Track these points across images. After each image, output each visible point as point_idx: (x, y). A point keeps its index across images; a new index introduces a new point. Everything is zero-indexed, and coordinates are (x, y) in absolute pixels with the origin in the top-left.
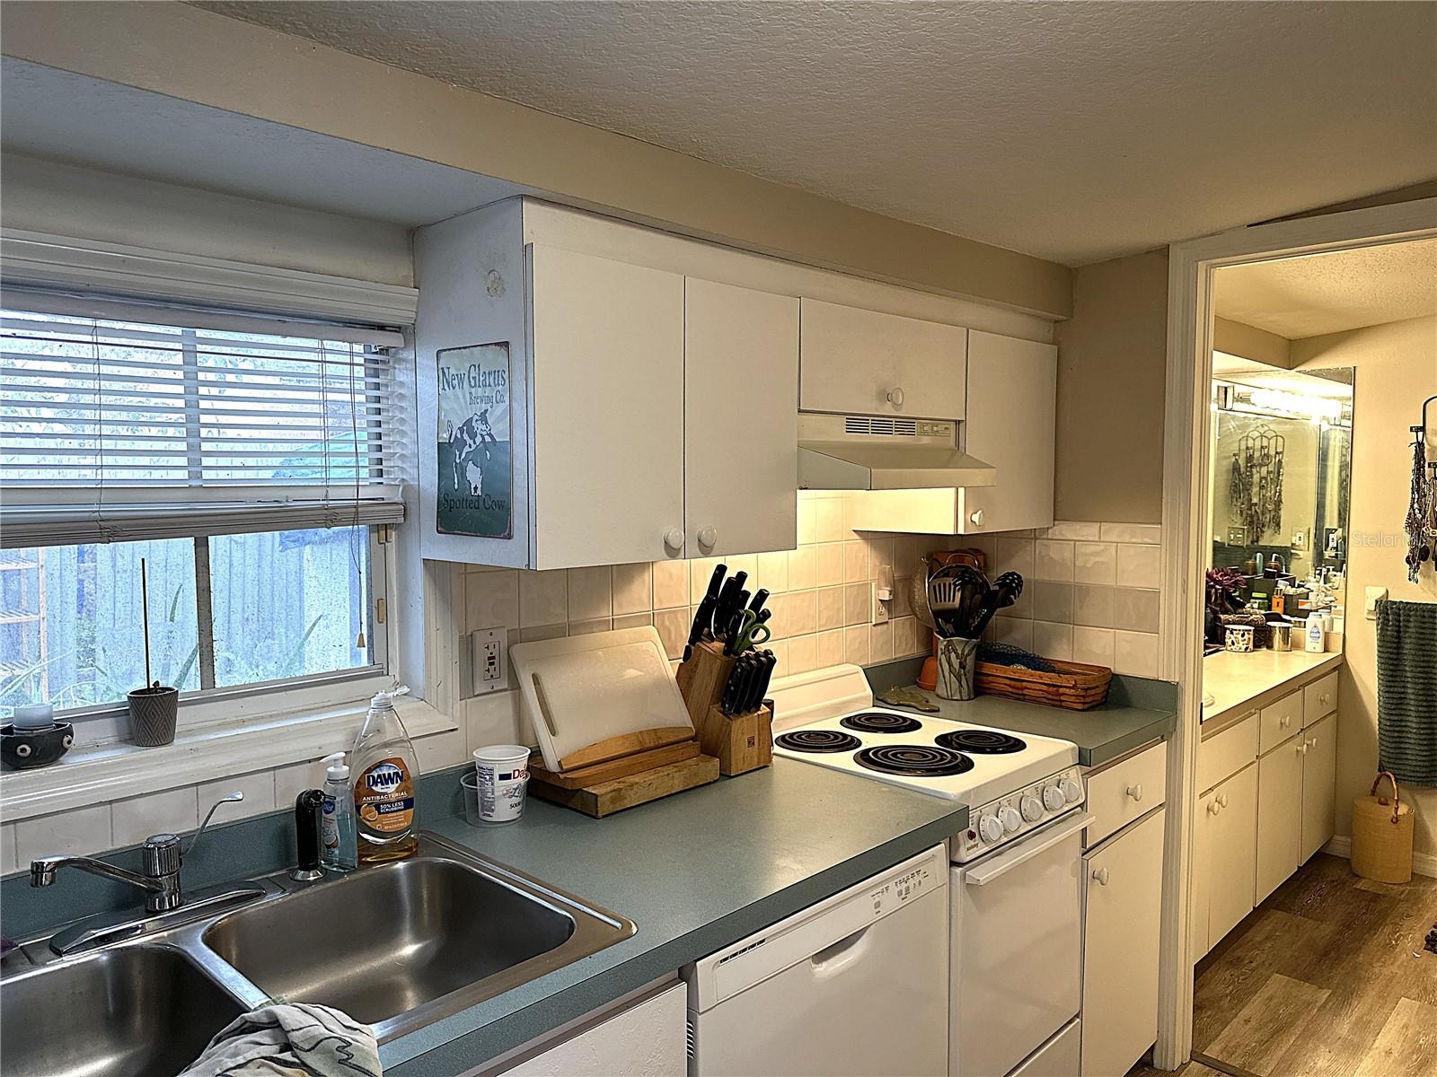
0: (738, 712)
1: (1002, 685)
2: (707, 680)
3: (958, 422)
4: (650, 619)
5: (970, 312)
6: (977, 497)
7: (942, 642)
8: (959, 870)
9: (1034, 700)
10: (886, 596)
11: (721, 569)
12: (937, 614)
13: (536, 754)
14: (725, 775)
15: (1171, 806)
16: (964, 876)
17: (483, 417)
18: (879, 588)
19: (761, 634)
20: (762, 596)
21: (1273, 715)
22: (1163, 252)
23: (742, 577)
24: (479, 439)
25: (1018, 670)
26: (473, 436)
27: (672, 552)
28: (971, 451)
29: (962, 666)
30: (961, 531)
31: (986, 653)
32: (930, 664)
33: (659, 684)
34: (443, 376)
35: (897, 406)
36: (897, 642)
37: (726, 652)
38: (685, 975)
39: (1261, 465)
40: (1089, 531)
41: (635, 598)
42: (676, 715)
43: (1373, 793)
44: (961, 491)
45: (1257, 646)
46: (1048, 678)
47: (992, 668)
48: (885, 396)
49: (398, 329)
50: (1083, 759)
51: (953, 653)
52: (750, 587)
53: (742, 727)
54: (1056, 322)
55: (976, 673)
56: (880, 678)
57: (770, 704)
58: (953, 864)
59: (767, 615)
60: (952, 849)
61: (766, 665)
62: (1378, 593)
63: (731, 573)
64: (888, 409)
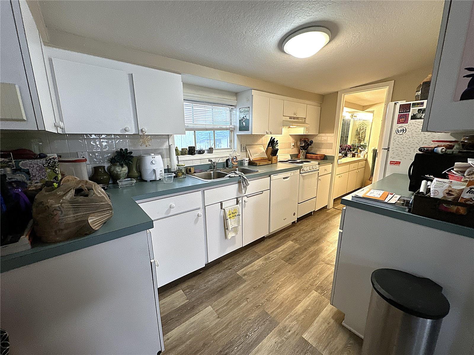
0: (273, 156)
1: (309, 157)
2: (270, 152)
3: (305, 118)
4: (262, 145)
5: (307, 102)
6: (307, 129)
7: (301, 151)
8: (301, 174)
9: (314, 159)
10: (293, 144)
11: (272, 137)
12: (301, 147)
13: (249, 159)
14: (272, 164)
15: (332, 173)
16: (301, 175)
17: (246, 116)
18: (292, 143)
19: (277, 146)
20: (277, 141)
21: (352, 165)
22: (337, 92)
23: (274, 139)
24: (245, 119)
25: (312, 155)
26: (244, 119)
27: (267, 133)
28: (306, 122)
29: (304, 154)
30: (305, 134)
31: (307, 153)
32: (299, 154)
33: (263, 152)
34: (240, 112)
35: (296, 116)
36: (295, 151)
37: (272, 148)
38: (270, 176)
39: (362, 130)
40: (323, 135)
41: (260, 141)
42: (266, 156)
43: (369, 180)
44: (305, 128)
45: (353, 157)
46: (316, 155)
47: (308, 155)
48: (295, 114)
49: (234, 106)
50: (319, 164)
51: (303, 152)
52: (275, 140)
53: (274, 158)
54: (321, 103)
55: (306, 156)
56: (292, 156)
57: (277, 156)
58: (300, 173)
59: (278, 143)
60: (300, 171)
61: (277, 150)
62: (374, 148)
63: (273, 138)
64: (295, 116)
